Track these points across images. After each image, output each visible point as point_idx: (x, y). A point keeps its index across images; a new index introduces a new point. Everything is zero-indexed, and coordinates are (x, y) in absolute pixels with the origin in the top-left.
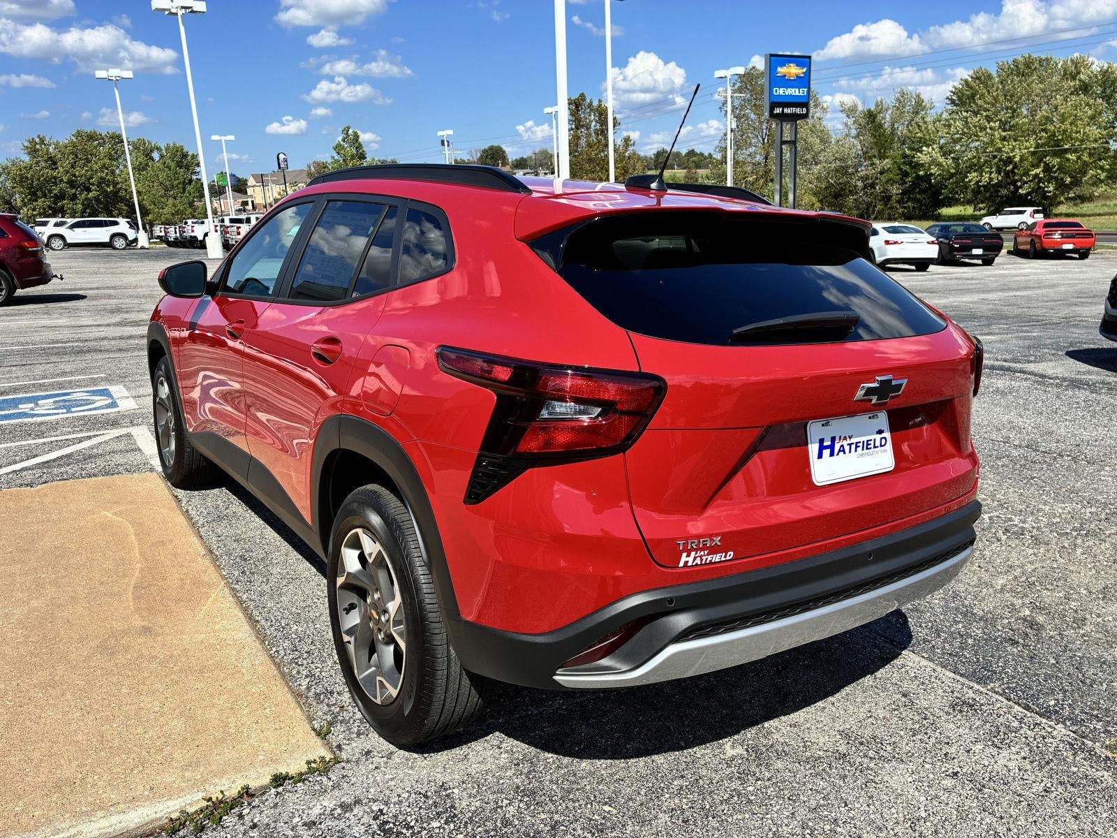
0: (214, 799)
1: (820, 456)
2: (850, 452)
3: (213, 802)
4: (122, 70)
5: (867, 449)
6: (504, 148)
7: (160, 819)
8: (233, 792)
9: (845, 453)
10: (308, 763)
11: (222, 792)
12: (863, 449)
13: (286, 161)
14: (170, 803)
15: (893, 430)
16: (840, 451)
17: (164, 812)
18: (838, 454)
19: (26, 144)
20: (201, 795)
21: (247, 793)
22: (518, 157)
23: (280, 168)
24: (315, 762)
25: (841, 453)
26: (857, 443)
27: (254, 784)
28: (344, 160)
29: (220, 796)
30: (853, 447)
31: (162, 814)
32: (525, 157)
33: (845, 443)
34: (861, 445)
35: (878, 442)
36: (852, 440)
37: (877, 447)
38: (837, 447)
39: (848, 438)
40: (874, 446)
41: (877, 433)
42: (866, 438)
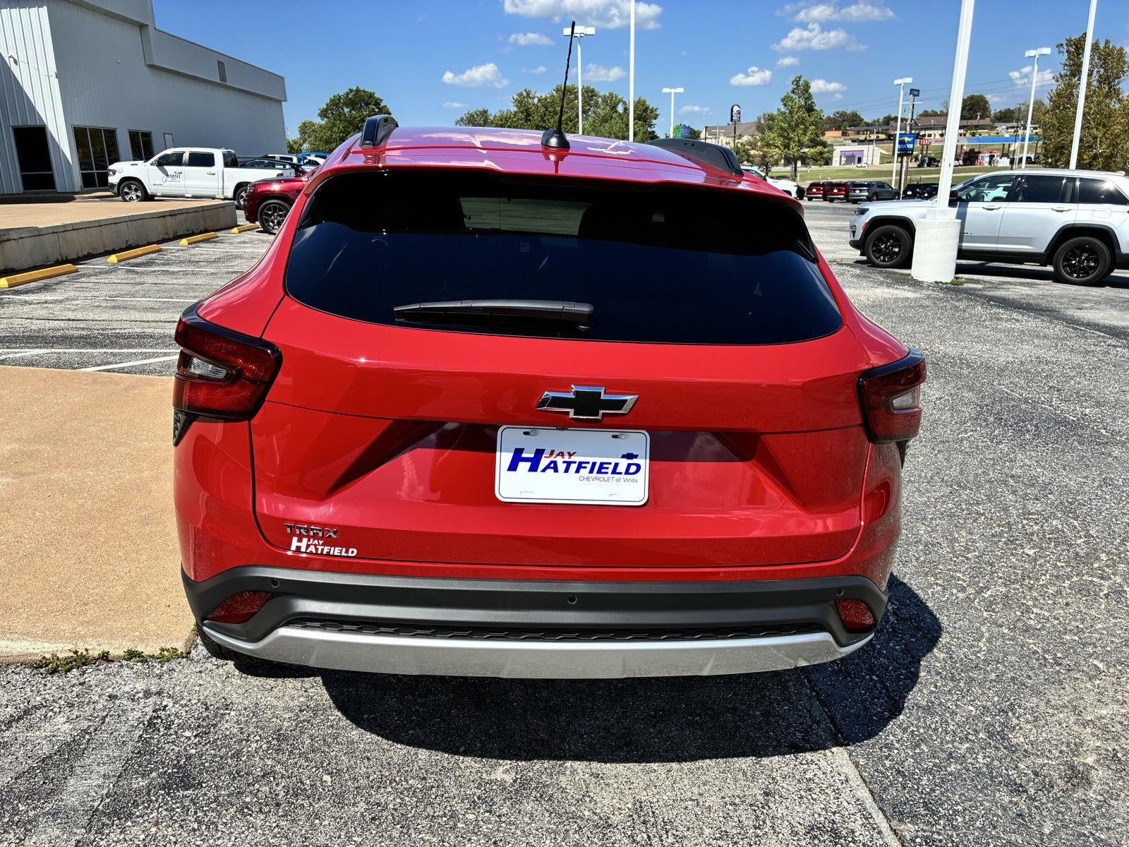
0: (79, 653)
1: (513, 467)
2: (567, 471)
3: (77, 656)
4: (586, 26)
5: (599, 472)
6: (988, 97)
7: (37, 654)
8: (95, 653)
9: (556, 470)
10: (163, 650)
11: (87, 650)
12: (591, 472)
13: (739, 113)
14: (46, 645)
15: (654, 457)
16: (548, 467)
17: (40, 651)
18: (544, 470)
19: (516, 97)
20: (71, 647)
21: (105, 657)
22: (1003, 108)
23: (732, 120)
24: (168, 650)
25: (550, 471)
26: (580, 463)
27: (114, 652)
28: (790, 112)
29: (85, 653)
30: (573, 467)
31: (38, 651)
32: (1012, 108)
33: (559, 460)
34: (589, 466)
35: (622, 468)
36: (573, 459)
37: (620, 473)
38: (544, 462)
39: (566, 453)
40: (614, 472)
41: (623, 456)
42: (599, 460)
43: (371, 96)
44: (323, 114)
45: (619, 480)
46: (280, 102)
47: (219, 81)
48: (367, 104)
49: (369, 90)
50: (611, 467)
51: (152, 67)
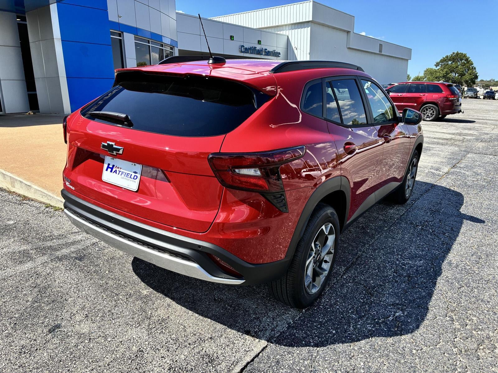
1: (107, 170)
2: (119, 174)
5: (127, 176)
12: (124, 176)
15: (142, 174)
16: (114, 172)
18: (113, 173)
25: (115, 173)
30: (121, 173)
33: (118, 170)
34: (124, 173)
35: (132, 177)
36: (121, 170)
37: (132, 178)
38: (114, 170)
39: (119, 168)
40: (130, 177)
41: (134, 172)
42: (127, 172)
43: (465, 56)
44: (437, 65)
45: (131, 181)
46: (407, 60)
47: (378, 53)
48: (461, 60)
49: (464, 53)
50: (130, 175)
51: (349, 48)
